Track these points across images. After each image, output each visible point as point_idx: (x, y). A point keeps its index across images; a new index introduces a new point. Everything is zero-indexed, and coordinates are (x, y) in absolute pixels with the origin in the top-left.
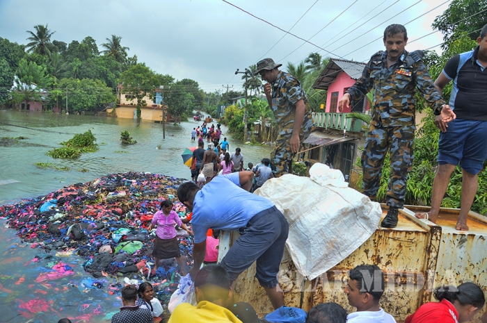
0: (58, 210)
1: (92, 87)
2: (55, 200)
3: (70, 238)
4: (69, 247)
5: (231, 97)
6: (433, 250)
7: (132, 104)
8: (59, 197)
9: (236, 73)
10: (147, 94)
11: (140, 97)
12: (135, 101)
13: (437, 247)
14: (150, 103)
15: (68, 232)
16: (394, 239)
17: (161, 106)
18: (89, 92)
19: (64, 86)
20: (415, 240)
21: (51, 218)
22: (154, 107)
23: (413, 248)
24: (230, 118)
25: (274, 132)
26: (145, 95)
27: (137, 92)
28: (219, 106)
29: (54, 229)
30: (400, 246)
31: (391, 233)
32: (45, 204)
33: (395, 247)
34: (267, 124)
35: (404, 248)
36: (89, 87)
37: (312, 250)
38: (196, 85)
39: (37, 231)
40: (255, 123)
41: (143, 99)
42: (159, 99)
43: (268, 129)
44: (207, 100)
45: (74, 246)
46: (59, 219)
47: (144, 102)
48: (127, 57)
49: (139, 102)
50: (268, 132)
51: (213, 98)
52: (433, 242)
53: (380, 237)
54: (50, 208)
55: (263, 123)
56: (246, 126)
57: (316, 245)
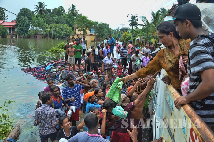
0: (54, 68)
1: (63, 27)
2: (52, 64)
3: (61, 79)
4: (61, 82)
5: (124, 30)
7: (81, 34)
8: (54, 63)
9: (128, 16)
10: (88, 28)
11: (84, 30)
12: (82, 32)
14: (88, 32)
15: (60, 76)
17: (93, 34)
18: (62, 29)
19: (51, 27)
21: (51, 71)
22: (91, 35)
24: (125, 38)
26: (87, 29)
27: (83, 28)
28: (119, 35)
29: (53, 75)
32: (48, 66)
34: (143, 39)
36: (62, 27)
38: (108, 25)
39: (45, 76)
40: (137, 39)
41: (86, 31)
42: (93, 31)
43: (143, 41)
44: (113, 33)
45: (63, 82)
46: (55, 71)
47: (86, 32)
48: (78, 14)
49: (84, 32)
50: (143, 43)
54: (50, 67)
55: (140, 39)
56: (133, 40)
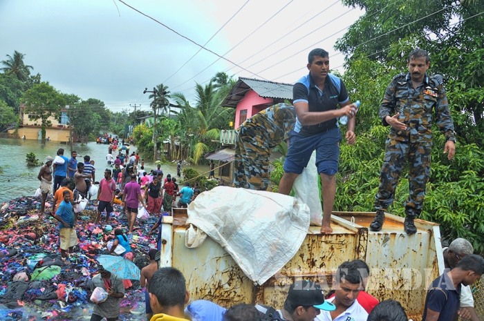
5: (138, 117)
6: (362, 250)
7: (36, 124)
9: (145, 92)
10: (52, 114)
11: (44, 118)
12: (40, 122)
13: (365, 247)
14: (55, 123)
16: (326, 242)
17: (67, 126)
20: (345, 242)
22: (60, 128)
23: (344, 249)
24: (138, 138)
25: (183, 151)
26: (50, 115)
27: (41, 112)
28: (127, 126)
30: (332, 249)
31: (324, 237)
33: (328, 249)
34: (177, 143)
35: (335, 250)
37: (257, 255)
38: (102, 104)
40: (165, 142)
41: (49, 119)
42: (65, 120)
43: (177, 147)
44: (113, 120)
47: (49, 122)
48: (30, 76)
49: (43, 122)
50: (177, 150)
51: (120, 118)
52: (362, 242)
53: (313, 241)
55: (173, 142)
56: (155, 145)
57: (260, 249)
